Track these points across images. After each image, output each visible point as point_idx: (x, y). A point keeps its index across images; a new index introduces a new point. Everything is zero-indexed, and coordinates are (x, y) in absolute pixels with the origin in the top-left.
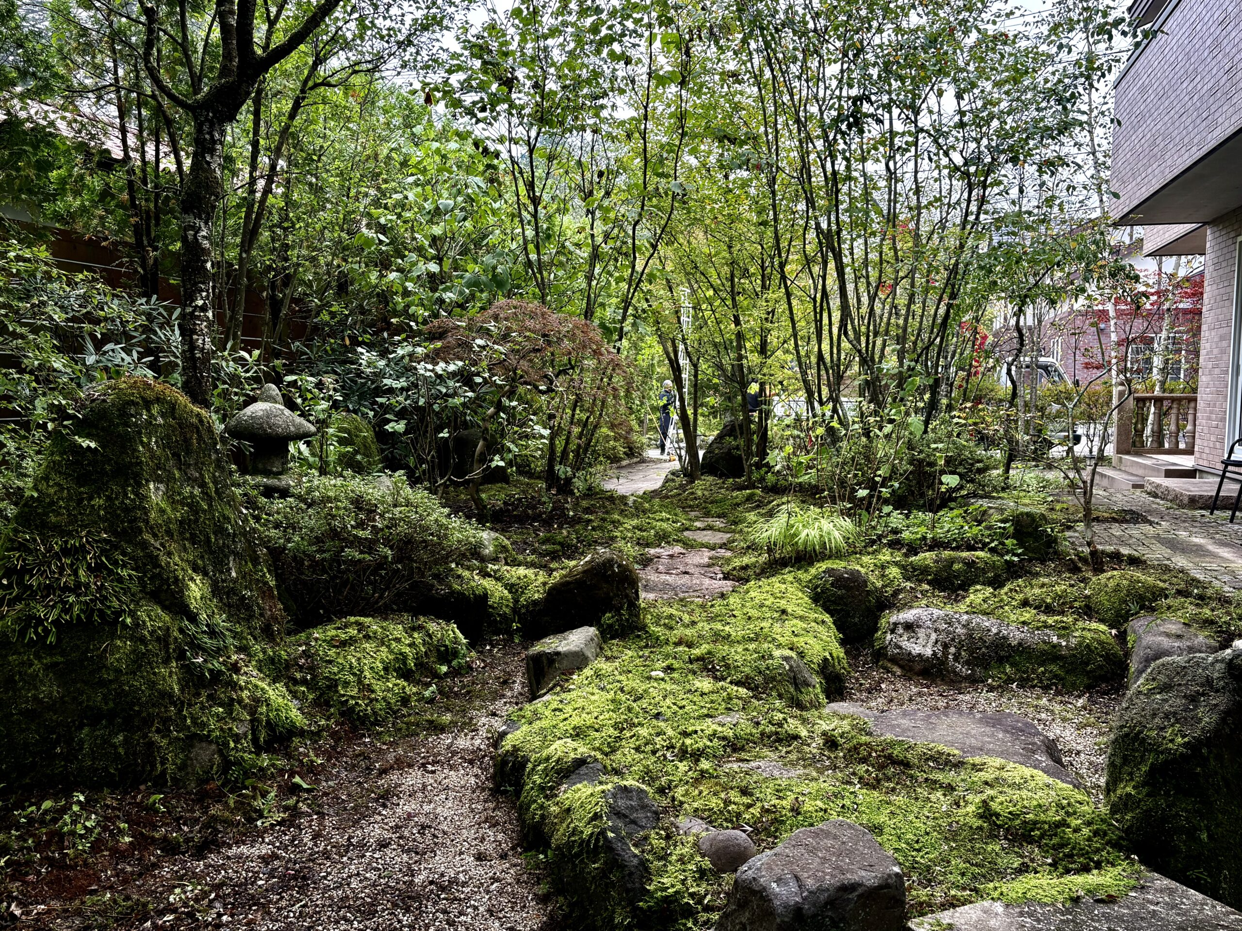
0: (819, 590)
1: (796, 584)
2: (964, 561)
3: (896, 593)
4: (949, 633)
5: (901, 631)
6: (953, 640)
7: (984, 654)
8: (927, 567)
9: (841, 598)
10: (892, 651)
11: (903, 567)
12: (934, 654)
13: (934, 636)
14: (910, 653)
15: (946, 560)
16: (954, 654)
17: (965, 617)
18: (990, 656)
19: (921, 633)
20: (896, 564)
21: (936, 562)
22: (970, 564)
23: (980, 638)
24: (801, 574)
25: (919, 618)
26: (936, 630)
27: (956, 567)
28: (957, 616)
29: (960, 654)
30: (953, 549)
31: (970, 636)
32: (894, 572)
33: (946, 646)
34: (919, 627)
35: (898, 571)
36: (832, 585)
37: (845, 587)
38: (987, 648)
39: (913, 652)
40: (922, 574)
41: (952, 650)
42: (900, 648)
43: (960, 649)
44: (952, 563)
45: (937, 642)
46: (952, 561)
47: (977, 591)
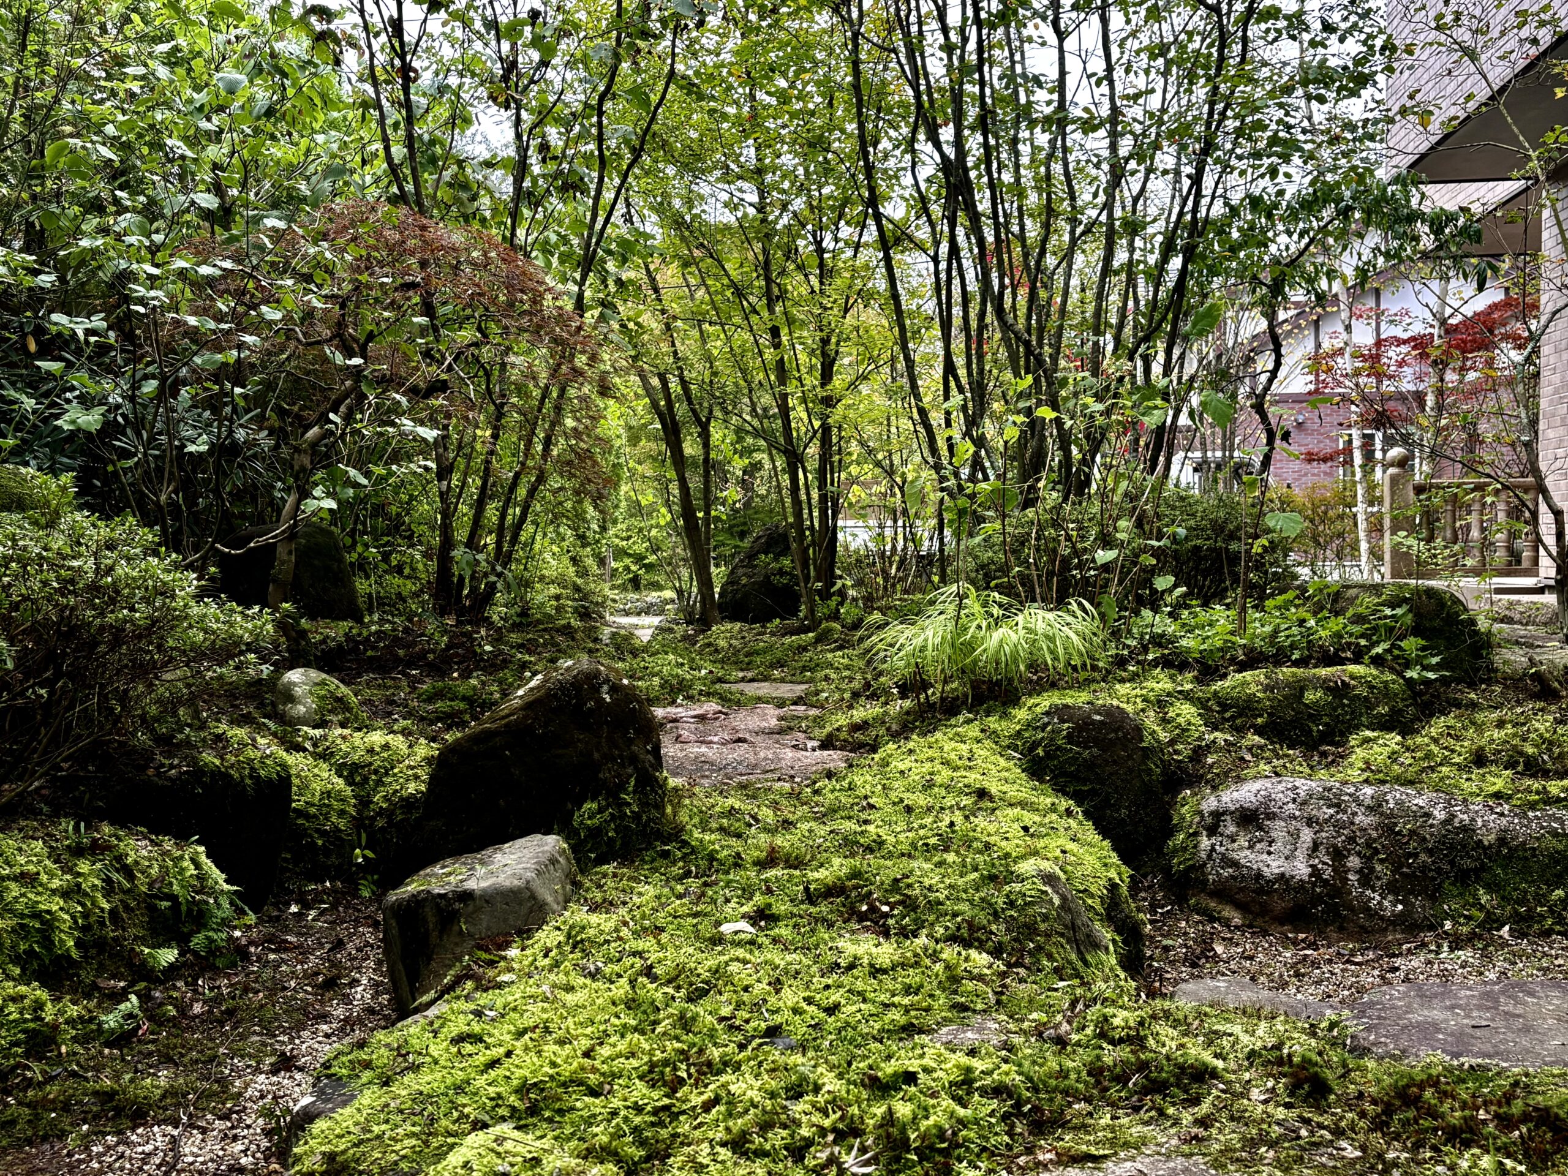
0: (1040, 751)
1: (988, 743)
2: (1325, 685)
3: (1199, 753)
4: (1339, 826)
5: (1232, 829)
6: (1352, 839)
7: (1424, 867)
8: (1251, 699)
9: (1090, 765)
10: (1216, 873)
11: (1202, 704)
12: (1315, 872)
13: (1307, 835)
14: (1259, 875)
15: (1288, 685)
16: (1359, 872)
17: (1369, 791)
18: (1439, 870)
19: (1278, 830)
20: (1187, 696)
21: (1267, 688)
22: (1339, 690)
23: (1412, 833)
24: (993, 722)
25: (1269, 798)
26: (1310, 822)
27: (1310, 696)
28: (1352, 790)
29: (1372, 870)
30: (1296, 664)
31: (1389, 830)
32: (1186, 712)
33: (1338, 855)
34: (1271, 816)
35: (1193, 710)
36: (1069, 738)
37: (1097, 742)
38: (1430, 852)
39: (1266, 872)
40: (1240, 715)
41: (1354, 862)
42: (1235, 864)
43: (1369, 859)
44: (1302, 690)
45: (1316, 846)
46: (1299, 688)
47: (1367, 740)
